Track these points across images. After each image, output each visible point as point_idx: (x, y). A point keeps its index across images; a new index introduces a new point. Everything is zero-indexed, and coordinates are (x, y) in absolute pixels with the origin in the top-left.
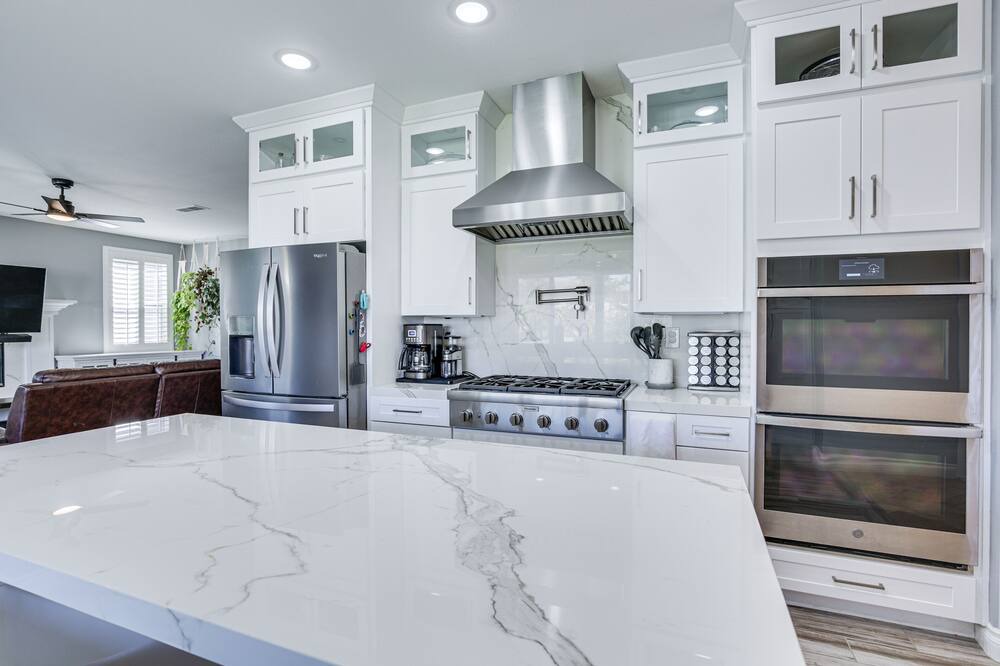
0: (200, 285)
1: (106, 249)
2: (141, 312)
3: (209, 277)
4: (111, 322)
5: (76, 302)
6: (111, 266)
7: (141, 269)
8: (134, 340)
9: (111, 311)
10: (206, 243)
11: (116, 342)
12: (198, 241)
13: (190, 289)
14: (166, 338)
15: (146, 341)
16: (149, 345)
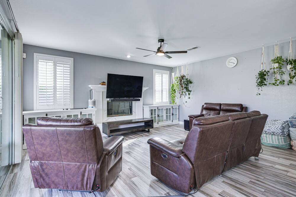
0: (181, 81)
1: (154, 70)
2: (162, 91)
3: (184, 78)
4: (155, 95)
5: (148, 88)
6: (155, 76)
7: (162, 76)
8: (160, 101)
9: (155, 91)
10: (182, 66)
11: (156, 101)
12: (179, 65)
13: (177, 82)
14: (168, 100)
15: (163, 101)
16: (164, 102)
